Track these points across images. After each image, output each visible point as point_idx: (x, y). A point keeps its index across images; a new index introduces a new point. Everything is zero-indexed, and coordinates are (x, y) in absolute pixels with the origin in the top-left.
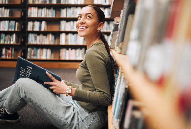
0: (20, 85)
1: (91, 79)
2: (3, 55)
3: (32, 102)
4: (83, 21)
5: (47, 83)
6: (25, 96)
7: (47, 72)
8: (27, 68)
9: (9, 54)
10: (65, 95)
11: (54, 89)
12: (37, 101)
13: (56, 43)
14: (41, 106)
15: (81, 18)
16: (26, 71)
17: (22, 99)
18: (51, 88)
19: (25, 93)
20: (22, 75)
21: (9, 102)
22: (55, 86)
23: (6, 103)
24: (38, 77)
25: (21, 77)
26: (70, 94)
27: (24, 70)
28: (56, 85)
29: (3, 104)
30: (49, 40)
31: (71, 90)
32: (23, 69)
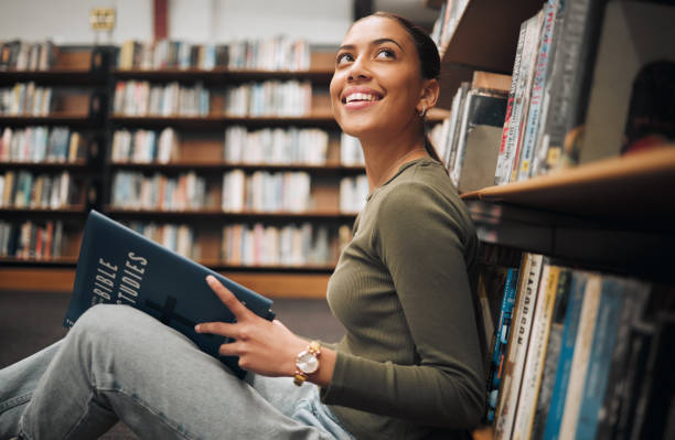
0: (92, 337)
1: (400, 310)
2: (22, 248)
3: (142, 411)
4: (364, 68)
5: (211, 327)
6: (115, 386)
7: (211, 280)
8: (128, 264)
9: (44, 244)
10: (292, 379)
11: (243, 353)
12: (165, 407)
13: (211, 206)
14: (180, 428)
15: (352, 59)
16: (120, 274)
17: (101, 399)
18: (227, 348)
19: (112, 370)
20: (102, 294)
21: (41, 412)
22: (246, 339)
23: (27, 416)
24: (171, 302)
25: (97, 303)
26: (311, 378)
27: (111, 272)
28: (252, 336)
29: (16, 420)
30: (186, 195)
31: (318, 356)
32: (108, 265)
